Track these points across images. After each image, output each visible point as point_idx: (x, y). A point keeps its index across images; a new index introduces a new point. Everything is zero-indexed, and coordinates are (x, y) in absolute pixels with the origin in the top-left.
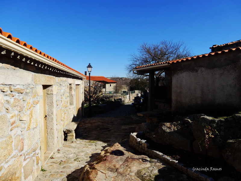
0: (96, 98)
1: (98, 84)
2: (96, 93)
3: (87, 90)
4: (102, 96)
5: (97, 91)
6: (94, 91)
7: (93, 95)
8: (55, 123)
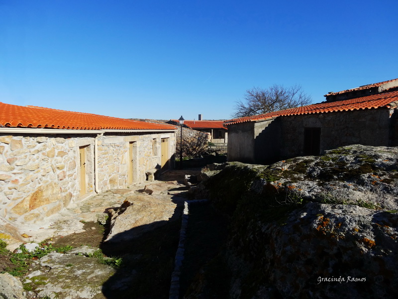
0: (199, 152)
1: (203, 135)
2: (199, 145)
3: (190, 142)
4: (207, 149)
5: (201, 143)
6: (198, 143)
7: (196, 147)
8: (138, 165)
